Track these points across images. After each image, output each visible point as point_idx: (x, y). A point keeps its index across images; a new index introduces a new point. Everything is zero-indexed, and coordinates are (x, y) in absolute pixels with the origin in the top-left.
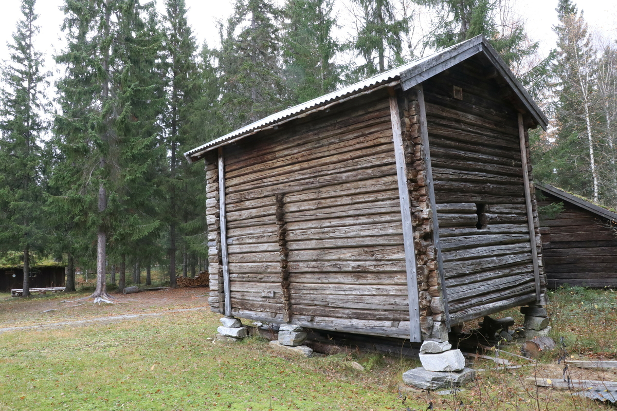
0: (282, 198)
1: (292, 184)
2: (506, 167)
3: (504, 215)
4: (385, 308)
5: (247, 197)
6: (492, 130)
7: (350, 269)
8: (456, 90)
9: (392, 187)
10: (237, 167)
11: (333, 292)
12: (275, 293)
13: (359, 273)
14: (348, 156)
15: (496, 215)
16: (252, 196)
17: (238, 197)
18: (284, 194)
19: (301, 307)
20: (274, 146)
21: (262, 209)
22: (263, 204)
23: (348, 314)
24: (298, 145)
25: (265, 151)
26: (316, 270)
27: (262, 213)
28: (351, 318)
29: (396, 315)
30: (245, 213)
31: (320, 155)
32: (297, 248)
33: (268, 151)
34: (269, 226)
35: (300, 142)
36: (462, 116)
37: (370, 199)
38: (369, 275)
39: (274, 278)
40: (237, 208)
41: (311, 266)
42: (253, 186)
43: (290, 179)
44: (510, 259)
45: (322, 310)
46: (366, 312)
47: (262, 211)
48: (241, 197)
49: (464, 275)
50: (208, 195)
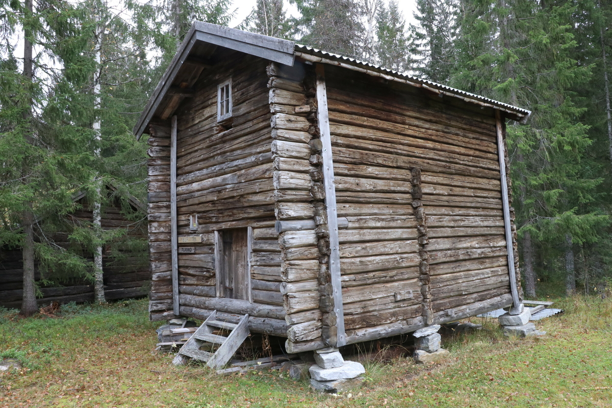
1: (429, 161)
4: (497, 286)
5: (370, 160)
7: (477, 256)
9: (496, 189)
10: (348, 110)
11: (465, 280)
12: (413, 292)
13: (481, 259)
14: (471, 152)
16: (380, 162)
17: (358, 156)
19: (438, 302)
20: (406, 108)
21: (392, 183)
22: (394, 176)
23: (475, 298)
24: (430, 121)
25: (394, 109)
26: (453, 259)
29: (501, 290)
30: (366, 184)
31: (451, 141)
32: (434, 235)
33: (398, 110)
34: (399, 206)
35: (433, 118)
37: (485, 195)
38: (487, 261)
39: (409, 274)
40: (353, 172)
41: (448, 255)
42: (381, 148)
43: (427, 156)
45: (457, 300)
46: (486, 293)
47: (392, 185)
48: (362, 158)
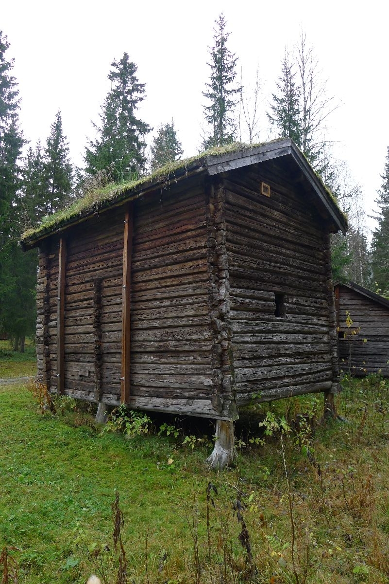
0: (100, 284)
1: (109, 269)
2: (307, 263)
3: (302, 307)
4: (181, 386)
5: (71, 283)
6: (297, 229)
7: (153, 349)
8: (264, 186)
9: (195, 271)
12: (90, 372)
13: (161, 353)
14: (157, 243)
15: (295, 306)
16: (75, 282)
18: (102, 280)
19: (111, 386)
22: (84, 289)
23: (150, 392)
27: (83, 298)
28: (152, 396)
29: (191, 393)
32: (109, 329)
34: (88, 309)
36: (268, 211)
37: (176, 283)
38: (170, 355)
39: (89, 358)
41: (120, 346)
42: (76, 272)
44: (307, 348)
49: (260, 358)
50: (39, 281)
